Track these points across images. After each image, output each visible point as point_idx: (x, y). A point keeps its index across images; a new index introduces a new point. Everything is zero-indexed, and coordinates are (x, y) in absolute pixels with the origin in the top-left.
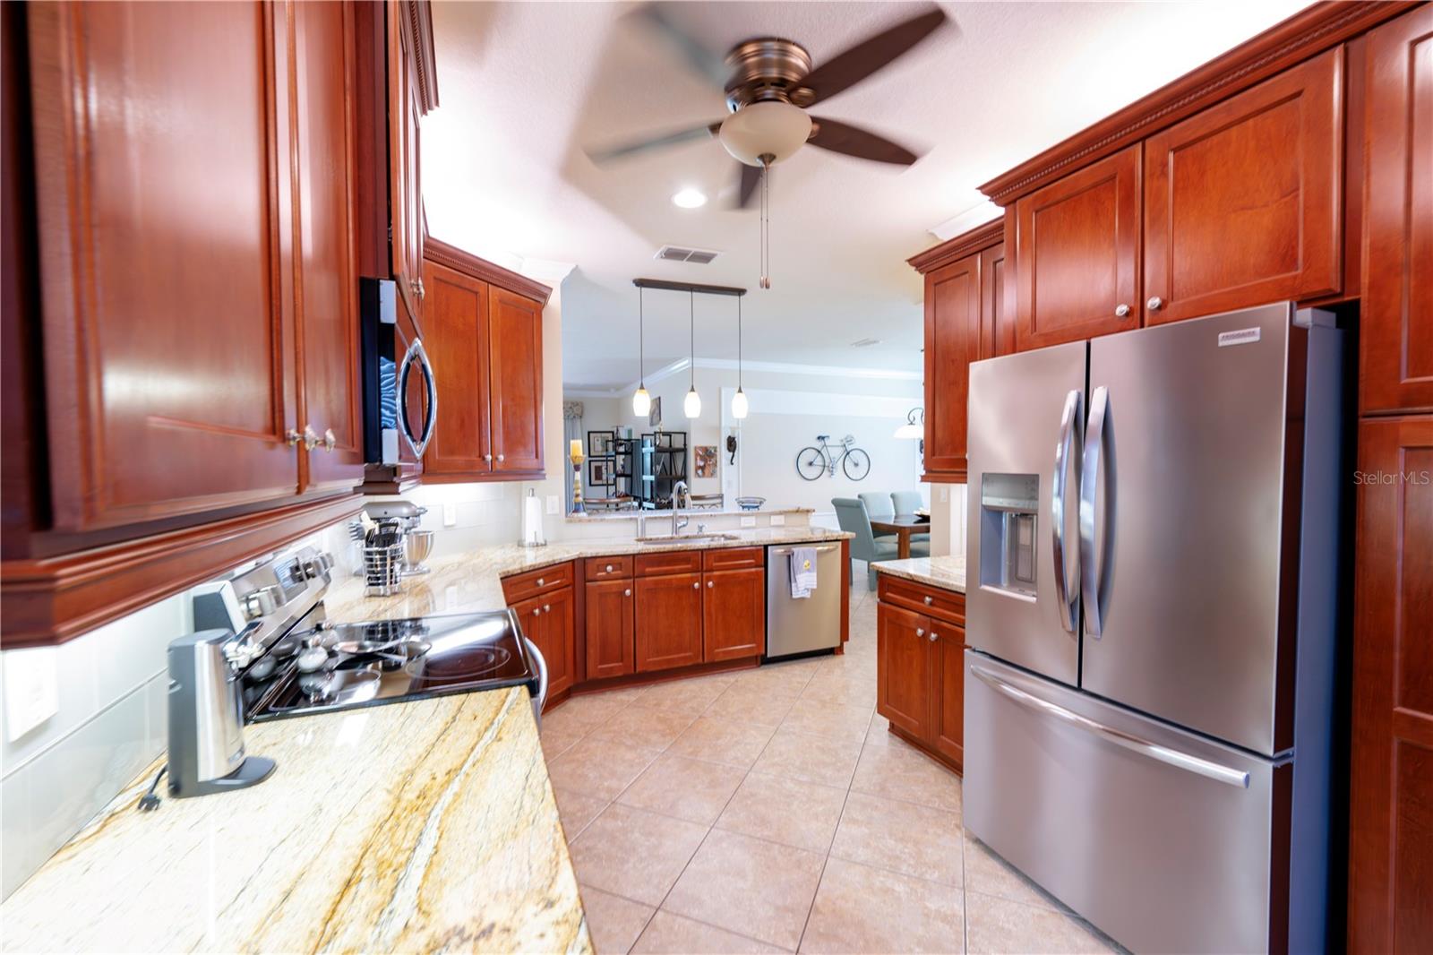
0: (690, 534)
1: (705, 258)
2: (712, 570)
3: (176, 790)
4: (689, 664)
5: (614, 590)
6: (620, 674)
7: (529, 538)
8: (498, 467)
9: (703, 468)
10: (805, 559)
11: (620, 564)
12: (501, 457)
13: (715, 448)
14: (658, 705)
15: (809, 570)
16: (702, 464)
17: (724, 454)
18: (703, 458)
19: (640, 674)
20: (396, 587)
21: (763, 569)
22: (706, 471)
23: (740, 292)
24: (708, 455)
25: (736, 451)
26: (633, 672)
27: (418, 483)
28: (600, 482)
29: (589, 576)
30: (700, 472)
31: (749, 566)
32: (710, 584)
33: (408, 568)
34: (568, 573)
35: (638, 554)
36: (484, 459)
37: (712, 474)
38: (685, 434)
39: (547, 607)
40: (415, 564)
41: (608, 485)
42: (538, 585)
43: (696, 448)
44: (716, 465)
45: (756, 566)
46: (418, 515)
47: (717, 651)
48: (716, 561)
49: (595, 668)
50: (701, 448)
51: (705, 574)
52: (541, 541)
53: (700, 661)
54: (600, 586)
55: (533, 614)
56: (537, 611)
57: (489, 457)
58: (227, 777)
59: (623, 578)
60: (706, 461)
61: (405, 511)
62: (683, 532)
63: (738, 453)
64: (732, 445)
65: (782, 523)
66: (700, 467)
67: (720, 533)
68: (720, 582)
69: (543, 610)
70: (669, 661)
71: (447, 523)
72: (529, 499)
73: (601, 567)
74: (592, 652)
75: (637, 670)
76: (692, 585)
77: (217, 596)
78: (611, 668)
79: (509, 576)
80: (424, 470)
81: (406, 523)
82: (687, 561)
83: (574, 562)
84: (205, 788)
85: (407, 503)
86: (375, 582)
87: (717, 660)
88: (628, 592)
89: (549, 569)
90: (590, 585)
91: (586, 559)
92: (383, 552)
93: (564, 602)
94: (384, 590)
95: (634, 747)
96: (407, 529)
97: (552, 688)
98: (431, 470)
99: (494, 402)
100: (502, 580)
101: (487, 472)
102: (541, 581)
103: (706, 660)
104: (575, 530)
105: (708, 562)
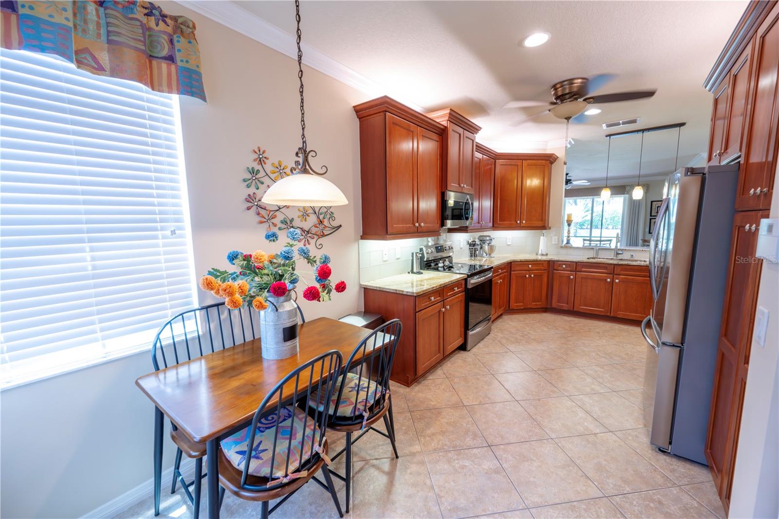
4: (602, 314)
5: (566, 275)
6: (566, 309)
7: (540, 252)
8: (522, 225)
11: (569, 265)
12: (524, 222)
19: (575, 311)
20: (477, 258)
23: (678, 126)
26: (572, 309)
27: (491, 230)
29: (556, 268)
32: (617, 281)
33: (488, 255)
34: (546, 265)
35: (579, 262)
36: (517, 222)
39: (532, 276)
40: (490, 254)
42: (529, 267)
46: (491, 240)
47: (619, 312)
48: (622, 271)
49: (555, 304)
51: (615, 276)
52: (544, 253)
53: (609, 314)
54: (560, 273)
55: (526, 276)
56: (527, 276)
57: (519, 222)
58: (417, 272)
59: (571, 271)
61: (488, 238)
62: (620, 257)
68: (624, 281)
69: (530, 276)
70: (591, 310)
71: (508, 244)
72: (542, 237)
73: (560, 265)
74: (555, 298)
75: (575, 309)
76: (606, 280)
77: (422, 248)
78: (562, 306)
79: (515, 261)
80: (493, 226)
81: (488, 242)
82: (605, 268)
83: (549, 262)
84: (414, 273)
85: (489, 236)
86: (471, 256)
87: (618, 317)
88: (572, 277)
89: (535, 262)
90: (555, 271)
91: (554, 261)
92: (472, 249)
93: (542, 275)
94: (473, 258)
95: (549, 328)
96: (489, 244)
97: (533, 305)
98: (495, 226)
99: (523, 202)
100: (511, 262)
101: (518, 227)
102: (530, 266)
103: (612, 315)
104: (563, 251)
105: (617, 271)
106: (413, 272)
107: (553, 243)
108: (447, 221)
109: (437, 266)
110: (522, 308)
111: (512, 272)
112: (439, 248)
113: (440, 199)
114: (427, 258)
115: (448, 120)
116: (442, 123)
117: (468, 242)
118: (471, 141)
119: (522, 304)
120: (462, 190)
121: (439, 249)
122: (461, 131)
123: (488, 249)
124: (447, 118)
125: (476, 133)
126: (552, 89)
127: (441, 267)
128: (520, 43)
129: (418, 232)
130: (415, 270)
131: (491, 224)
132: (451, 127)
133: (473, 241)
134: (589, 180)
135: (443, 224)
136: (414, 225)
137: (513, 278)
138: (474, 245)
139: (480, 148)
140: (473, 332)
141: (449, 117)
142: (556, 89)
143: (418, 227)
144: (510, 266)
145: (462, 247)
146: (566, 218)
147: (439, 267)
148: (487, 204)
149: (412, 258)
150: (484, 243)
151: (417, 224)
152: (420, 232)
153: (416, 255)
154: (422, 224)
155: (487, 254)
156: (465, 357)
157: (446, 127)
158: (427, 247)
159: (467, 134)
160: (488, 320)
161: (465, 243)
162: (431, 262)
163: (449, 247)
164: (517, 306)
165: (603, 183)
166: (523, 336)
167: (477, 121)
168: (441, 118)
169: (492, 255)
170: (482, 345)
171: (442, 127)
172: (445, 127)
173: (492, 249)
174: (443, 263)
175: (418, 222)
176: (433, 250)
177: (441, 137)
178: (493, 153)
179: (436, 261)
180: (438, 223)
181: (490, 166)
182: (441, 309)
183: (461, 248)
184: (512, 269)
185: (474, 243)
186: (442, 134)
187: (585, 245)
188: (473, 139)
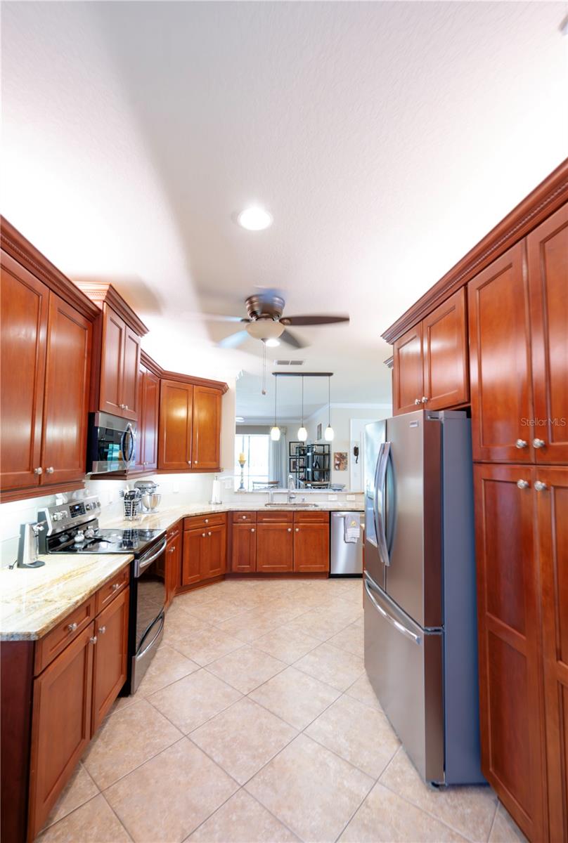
0: (296, 503)
1: (300, 363)
2: (299, 523)
3: (19, 566)
4: (285, 571)
5: (246, 528)
6: (248, 571)
7: (213, 501)
8: (194, 466)
9: (339, 465)
10: (352, 521)
11: (250, 515)
12: (196, 462)
13: (346, 454)
14: (262, 590)
15: (354, 527)
16: (338, 462)
17: (351, 457)
18: (339, 459)
20: (135, 517)
21: (328, 524)
22: (341, 467)
23: (330, 374)
24: (342, 457)
25: (359, 456)
26: (254, 572)
27: (154, 474)
28: (295, 470)
29: (234, 520)
30: (337, 467)
31: (320, 522)
32: (297, 530)
33: (150, 510)
34: (224, 518)
35: (259, 511)
36: (187, 463)
37: (345, 469)
38: (329, 445)
39: (210, 533)
40: (152, 509)
41: (297, 472)
42: (205, 522)
43: (335, 453)
44: (347, 464)
45: (325, 522)
46: (155, 487)
47: (301, 566)
48: (301, 518)
49: (236, 567)
50: (337, 453)
51: (295, 524)
52: (219, 502)
53: (292, 570)
54: (240, 526)
55: (202, 536)
56: (204, 535)
57: (190, 462)
58: (31, 564)
59: (251, 523)
60: (340, 461)
61: (150, 485)
62: (293, 501)
63: (361, 457)
64: (356, 451)
65: (354, 499)
66: (337, 464)
67: (313, 503)
68: (303, 530)
69: (207, 534)
70: (273, 568)
71: (174, 491)
72: (215, 481)
73: (240, 517)
74: (235, 559)
75: (258, 571)
76: (287, 530)
77: (44, 513)
78: (244, 568)
79: (188, 517)
80: (158, 468)
81: (150, 491)
82: (286, 516)
83: (227, 513)
84: (25, 566)
85: (151, 482)
86: (127, 514)
87: (301, 571)
88: (253, 530)
89: (213, 516)
90: (234, 524)
91: (233, 511)
92: (130, 503)
93: (220, 531)
94: (130, 518)
95: (238, 606)
96: (151, 493)
97: (211, 574)
98: (161, 468)
99: (194, 437)
100: (183, 518)
101: (189, 469)
102: (207, 521)
103: (295, 570)
104: (239, 497)
105: (297, 518)
106: (20, 564)
107: (226, 487)
108: (94, 462)
109: (71, 541)
110: (198, 581)
111: (186, 532)
112: (77, 507)
113: (84, 424)
114: (54, 531)
115: (104, 301)
116: (96, 303)
117: (123, 493)
118: (135, 345)
119: (198, 575)
120: (122, 414)
121: (77, 509)
122: (123, 325)
123: (150, 500)
124: (104, 298)
125: (142, 335)
126: (247, 302)
127: (80, 543)
128: (234, 217)
129: (39, 485)
130: (26, 561)
131: (155, 466)
132: (109, 315)
133: (130, 492)
134: (245, 418)
135: (89, 468)
136: (33, 471)
137: (187, 539)
138: (132, 497)
139: (146, 360)
140: (141, 655)
141: (107, 297)
142: (251, 303)
143: (40, 475)
144: (183, 523)
145: (111, 500)
146: (237, 458)
147: (75, 543)
148: (151, 436)
149: (19, 535)
150: (143, 492)
151: (39, 471)
152: (45, 485)
153: (32, 529)
154: (51, 470)
155: (148, 509)
156: (129, 712)
157: (100, 311)
158: (53, 509)
159: (130, 332)
160: (161, 617)
161: (119, 495)
162: (60, 537)
163: (94, 503)
164: (192, 580)
165: (273, 422)
166: (209, 631)
167: (145, 318)
168: (96, 295)
169: (156, 509)
170: (153, 668)
171: (94, 309)
172: (99, 309)
173: (155, 500)
174: (84, 534)
175: (41, 466)
176: (66, 512)
177: (91, 324)
178: (157, 369)
179: (70, 533)
180: (80, 467)
181: (154, 386)
182: (88, 638)
183: (110, 503)
184: (185, 527)
185: (132, 494)
186: (93, 319)
187: (255, 488)
188: (138, 342)
